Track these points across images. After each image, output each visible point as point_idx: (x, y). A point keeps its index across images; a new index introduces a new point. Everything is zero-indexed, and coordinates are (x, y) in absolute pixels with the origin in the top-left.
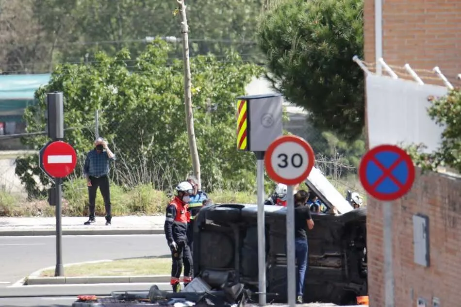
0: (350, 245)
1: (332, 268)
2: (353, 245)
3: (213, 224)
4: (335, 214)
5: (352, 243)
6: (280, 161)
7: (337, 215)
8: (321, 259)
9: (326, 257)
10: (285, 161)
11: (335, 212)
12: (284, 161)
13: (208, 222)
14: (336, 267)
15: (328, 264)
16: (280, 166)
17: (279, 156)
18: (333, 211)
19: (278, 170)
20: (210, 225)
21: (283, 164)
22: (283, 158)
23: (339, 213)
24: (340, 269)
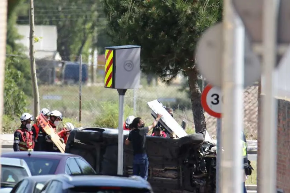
0: (185, 162)
1: (170, 179)
2: (187, 162)
3: (79, 142)
4: (174, 138)
5: (187, 160)
6: (213, 99)
7: (176, 138)
8: (162, 171)
9: (166, 170)
10: (217, 99)
11: (174, 136)
12: (215, 99)
13: (76, 141)
14: (173, 178)
15: (167, 175)
16: (212, 103)
17: (213, 96)
18: (172, 136)
19: (211, 106)
20: (77, 143)
21: (215, 101)
22: (215, 97)
23: (177, 136)
24: (176, 180)
